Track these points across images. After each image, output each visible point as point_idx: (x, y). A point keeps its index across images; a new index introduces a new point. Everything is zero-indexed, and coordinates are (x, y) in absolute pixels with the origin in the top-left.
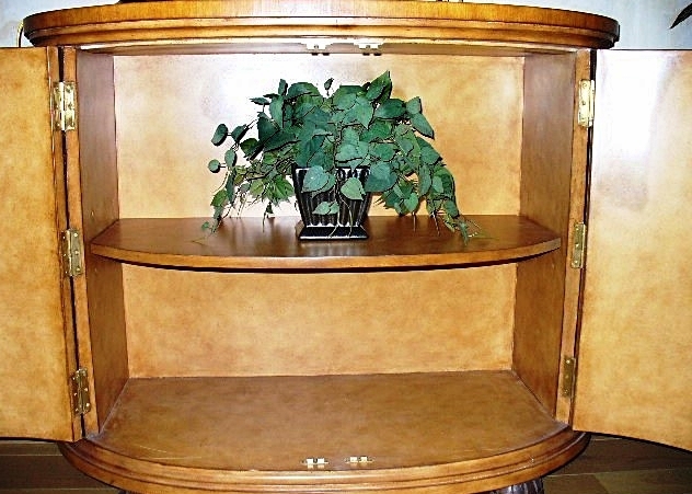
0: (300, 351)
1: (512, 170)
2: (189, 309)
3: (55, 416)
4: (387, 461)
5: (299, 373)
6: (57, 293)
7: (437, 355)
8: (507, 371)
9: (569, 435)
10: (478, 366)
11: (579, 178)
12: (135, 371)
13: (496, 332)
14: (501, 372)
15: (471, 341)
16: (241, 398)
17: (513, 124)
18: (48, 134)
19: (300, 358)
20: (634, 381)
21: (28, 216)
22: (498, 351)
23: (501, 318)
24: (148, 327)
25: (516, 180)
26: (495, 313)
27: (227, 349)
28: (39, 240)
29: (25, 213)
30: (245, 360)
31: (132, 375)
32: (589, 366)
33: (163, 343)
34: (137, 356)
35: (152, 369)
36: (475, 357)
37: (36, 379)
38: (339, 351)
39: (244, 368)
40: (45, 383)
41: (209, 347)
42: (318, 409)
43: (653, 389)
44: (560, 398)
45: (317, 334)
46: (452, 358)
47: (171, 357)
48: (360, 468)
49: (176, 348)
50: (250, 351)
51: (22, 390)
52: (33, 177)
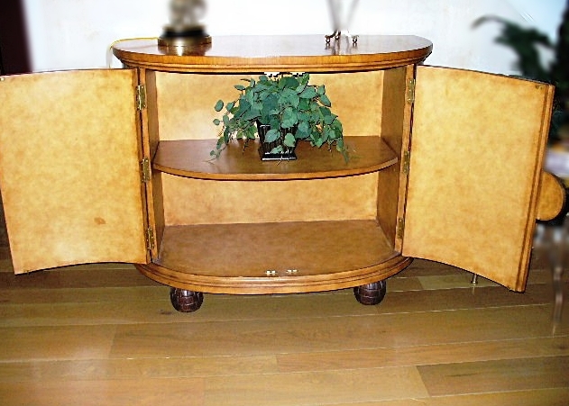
0: (259, 210)
1: (377, 111)
2: (198, 188)
3: (137, 252)
4: (306, 271)
5: (259, 222)
6: (139, 191)
7: (335, 211)
8: (374, 221)
9: (400, 258)
10: (357, 217)
11: (406, 129)
12: (169, 222)
13: (367, 198)
14: (370, 220)
15: (353, 204)
16: (229, 237)
17: (378, 86)
18: (134, 112)
19: (259, 214)
20: (432, 232)
21: (123, 153)
22: (369, 209)
23: (370, 192)
24: (176, 199)
25: (379, 117)
26: (367, 188)
27: (220, 210)
28: (129, 165)
29: (121, 151)
30: (229, 215)
31: (167, 224)
32: (410, 224)
33: (184, 207)
34: (169, 214)
35: (178, 221)
36: (356, 213)
37: (128, 233)
38: (281, 209)
39: (228, 219)
40: (132, 235)
41: (209, 208)
42: (271, 243)
43: (441, 237)
44: (396, 239)
45: (268, 201)
46: (343, 213)
47: (188, 214)
48: (293, 275)
49: (191, 209)
50: (232, 211)
51: (120, 239)
52: (126, 133)
